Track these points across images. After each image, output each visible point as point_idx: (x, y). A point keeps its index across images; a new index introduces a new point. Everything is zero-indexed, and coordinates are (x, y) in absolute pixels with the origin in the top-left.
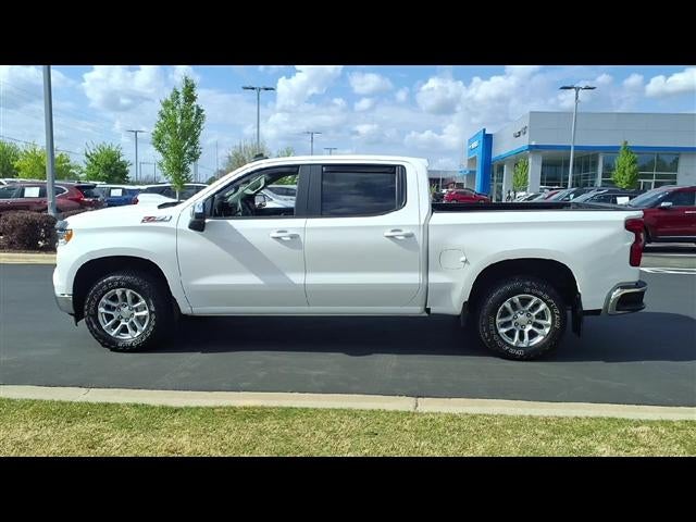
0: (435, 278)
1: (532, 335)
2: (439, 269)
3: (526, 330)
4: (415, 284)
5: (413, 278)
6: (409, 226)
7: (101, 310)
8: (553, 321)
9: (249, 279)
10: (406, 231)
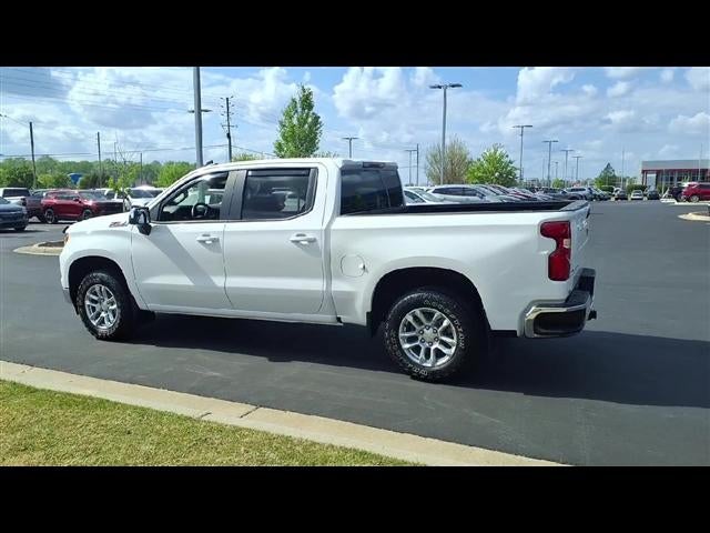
0: (339, 286)
1: (439, 354)
2: (341, 276)
3: (433, 348)
4: (318, 291)
5: (317, 285)
6: (314, 231)
7: (87, 303)
8: (458, 339)
9: (183, 281)
10: (310, 236)
